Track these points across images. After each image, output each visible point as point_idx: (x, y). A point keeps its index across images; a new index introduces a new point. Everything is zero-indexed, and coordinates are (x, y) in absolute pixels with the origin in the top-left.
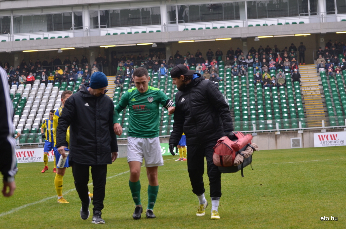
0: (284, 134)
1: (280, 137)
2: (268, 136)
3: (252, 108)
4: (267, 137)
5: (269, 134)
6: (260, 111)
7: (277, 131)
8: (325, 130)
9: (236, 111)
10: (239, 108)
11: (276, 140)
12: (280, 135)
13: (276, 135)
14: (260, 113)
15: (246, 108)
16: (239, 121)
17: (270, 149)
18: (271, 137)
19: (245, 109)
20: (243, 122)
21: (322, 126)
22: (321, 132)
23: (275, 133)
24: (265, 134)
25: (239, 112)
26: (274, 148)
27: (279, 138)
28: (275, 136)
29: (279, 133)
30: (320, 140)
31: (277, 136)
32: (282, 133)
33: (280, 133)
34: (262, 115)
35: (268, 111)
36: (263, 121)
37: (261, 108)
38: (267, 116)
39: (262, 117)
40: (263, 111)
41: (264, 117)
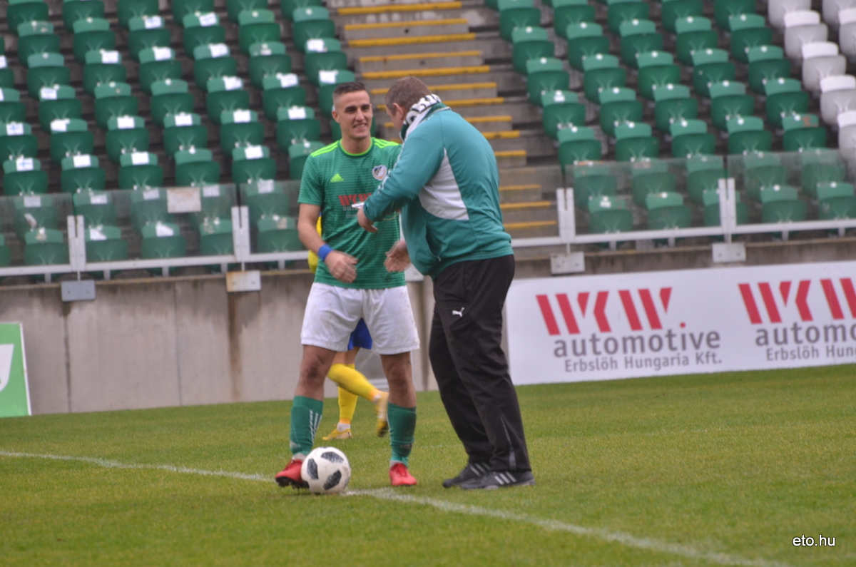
0: (288, 291)
1: (264, 313)
2: (176, 304)
4: (171, 314)
5: (179, 288)
7: (235, 267)
8: (578, 260)
11: (233, 332)
12: (258, 292)
13: (235, 296)
17: (188, 401)
18: (195, 312)
21: (555, 231)
22: (554, 270)
23: (223, 281)
24: (145, 287)
26: (218, 393)
27: (253, 315)
28: (224, 300)
29: (251, 281)
30: (553, 329)
31: (242, 304)
32: (277, 279)
33: (264, 280)
34: (83, 153)
35: (116, 123)
36: (99, 199)
37: (59, 101)
38: (124, 163)
39: (83, 170)
40: (82, 125)
41: (96, 164)
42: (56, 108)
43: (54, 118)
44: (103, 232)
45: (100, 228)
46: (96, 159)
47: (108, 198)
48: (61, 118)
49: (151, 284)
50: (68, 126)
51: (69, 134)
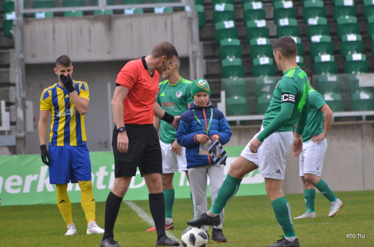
3: (285, 27)
4: (360, 141)
6: (316, 39)
9: (223, 38)
10: (236, 25)
14: (316, 44)
15: (261, 23)
16: (239, 76)
18: (372, 140)
19: (256, 29)
20: (257, 80)
24: (346, 127)
25: (237, 42)
34: (328, 53)
35: (346, 38)
36: (332, 78)
37: (318, 26)
38: (348, 59)
39: (326, 63)
40: (328, 39)
41: (333, 60)
42: (315, 29)
43: (314, 34)
44: (332, 96)
45: (330, 94)
46: (333, 57)
47: (337, 78)
48: (318, 34)
49: (349, 125)
50: (321, 39)
51: (321, 43)
